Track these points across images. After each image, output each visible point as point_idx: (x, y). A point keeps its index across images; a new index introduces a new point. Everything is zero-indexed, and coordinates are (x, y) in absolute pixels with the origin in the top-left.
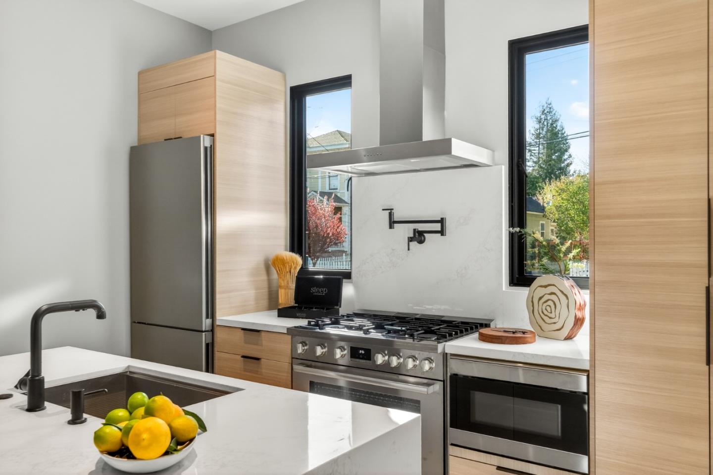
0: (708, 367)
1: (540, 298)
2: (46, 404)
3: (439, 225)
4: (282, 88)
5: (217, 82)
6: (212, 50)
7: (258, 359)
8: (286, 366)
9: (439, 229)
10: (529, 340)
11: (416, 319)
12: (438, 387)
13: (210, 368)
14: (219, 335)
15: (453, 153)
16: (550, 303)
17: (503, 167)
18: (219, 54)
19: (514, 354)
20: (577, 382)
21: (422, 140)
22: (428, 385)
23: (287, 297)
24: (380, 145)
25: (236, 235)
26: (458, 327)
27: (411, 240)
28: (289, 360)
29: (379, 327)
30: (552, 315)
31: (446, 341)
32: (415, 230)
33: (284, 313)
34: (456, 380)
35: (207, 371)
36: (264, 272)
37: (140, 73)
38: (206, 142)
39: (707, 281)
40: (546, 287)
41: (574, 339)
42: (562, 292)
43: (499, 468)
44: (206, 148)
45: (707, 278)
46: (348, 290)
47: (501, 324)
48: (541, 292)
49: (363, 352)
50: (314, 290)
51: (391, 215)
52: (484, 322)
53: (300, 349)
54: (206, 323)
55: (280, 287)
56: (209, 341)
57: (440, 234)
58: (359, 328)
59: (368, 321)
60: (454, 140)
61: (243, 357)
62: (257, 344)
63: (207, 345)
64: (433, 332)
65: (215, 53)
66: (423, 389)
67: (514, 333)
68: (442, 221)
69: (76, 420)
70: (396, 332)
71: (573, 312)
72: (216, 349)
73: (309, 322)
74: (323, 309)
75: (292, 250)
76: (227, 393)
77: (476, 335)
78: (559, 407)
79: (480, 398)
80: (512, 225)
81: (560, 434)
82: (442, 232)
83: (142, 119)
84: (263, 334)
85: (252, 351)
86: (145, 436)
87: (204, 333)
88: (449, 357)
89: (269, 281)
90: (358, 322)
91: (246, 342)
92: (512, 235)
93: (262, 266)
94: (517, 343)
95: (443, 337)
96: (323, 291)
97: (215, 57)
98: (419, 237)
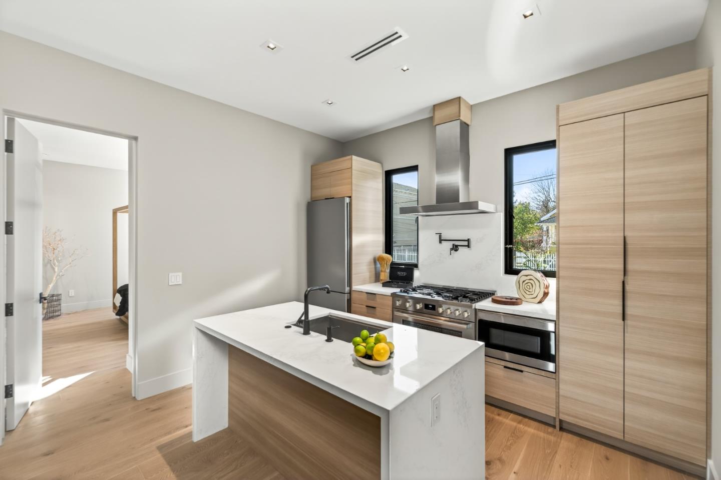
0: (623, 322)
1: (524, 281)
2: (311, 332)
3: (467, 242)
4: (381, 172)
5: (353, 171)
6: (349, 155)
7: (375, 308)
8: (390, 312)
9: (467, 244)
10: (520, 303)
11: (454, 289)
12: (471, 325)
13: (349, 311)
14: (354, 295)
15: (479, 208)
16: (529, 284)
17: (502, 213)
18: (354, 157)
19: (514, 311)
20: (545, 326)
21: (459, 201)
22: (467, 324)
23: (385, 276)
24: (437, 203)
25: (362, 246)
26: (479, 295)
27: (452, 249)
28: (390, 309)
29: (438, 294)
30: (531, 290)
31: (475, 303)
32: (453, 245)
33: (385, 285)
34: (481, 322)
35: (348, 312)
36: (373, 264)
37: (312, 166)
38: (347, 200)
39: (623, 278)
40: (527, 276)
41: (543, 303)
42: (537, 279)
43: (505, 367)
44: (347, 204)
45: (623, 277)
46: (416, 273)
47: (500, 293)
48: (524, 278)
49: (431, 306)
50: (399, 273)
51: (440, 237)
52: (491, 292)
53: (398, 303)
54: (347, 289)
55: (382, 271)
56: (349, 298)
57: (467, 247)
58: (429, 294)
59: (431, 290)
60: (480, 203)
61: (367, 306)
62: (373, 300)
63: (348, 300)
64: (467, 297)
65: (352, 157)
66: (465, 326)
67: (511, 299)
68: (468, 240)
69: (329, 340)
70: (448, 297)
71: (542, 290)
72: (352, 302)
73: (401, 290)
74: (404, 283)
75: (386, 252)
76: (387, 329)
77: (490, 299)
78: (539, 338)
79: (494, 332)
80: (506, 244)
81: (539, 352)
82: (468, 246)
83: (313, 188)
84: (377, 296)
85: (371, 304)
86: (382, 351)
87: (346, 295)
88: (477, 310)
89: (376, 268)
90: (426, 291)
91: (368, 299)
92: (506, 249)
93: (373, 261)
94: (513, 305)
95: (472, 300)
96: (404, 274)
97: (351, 159)
98: (455, 248)
